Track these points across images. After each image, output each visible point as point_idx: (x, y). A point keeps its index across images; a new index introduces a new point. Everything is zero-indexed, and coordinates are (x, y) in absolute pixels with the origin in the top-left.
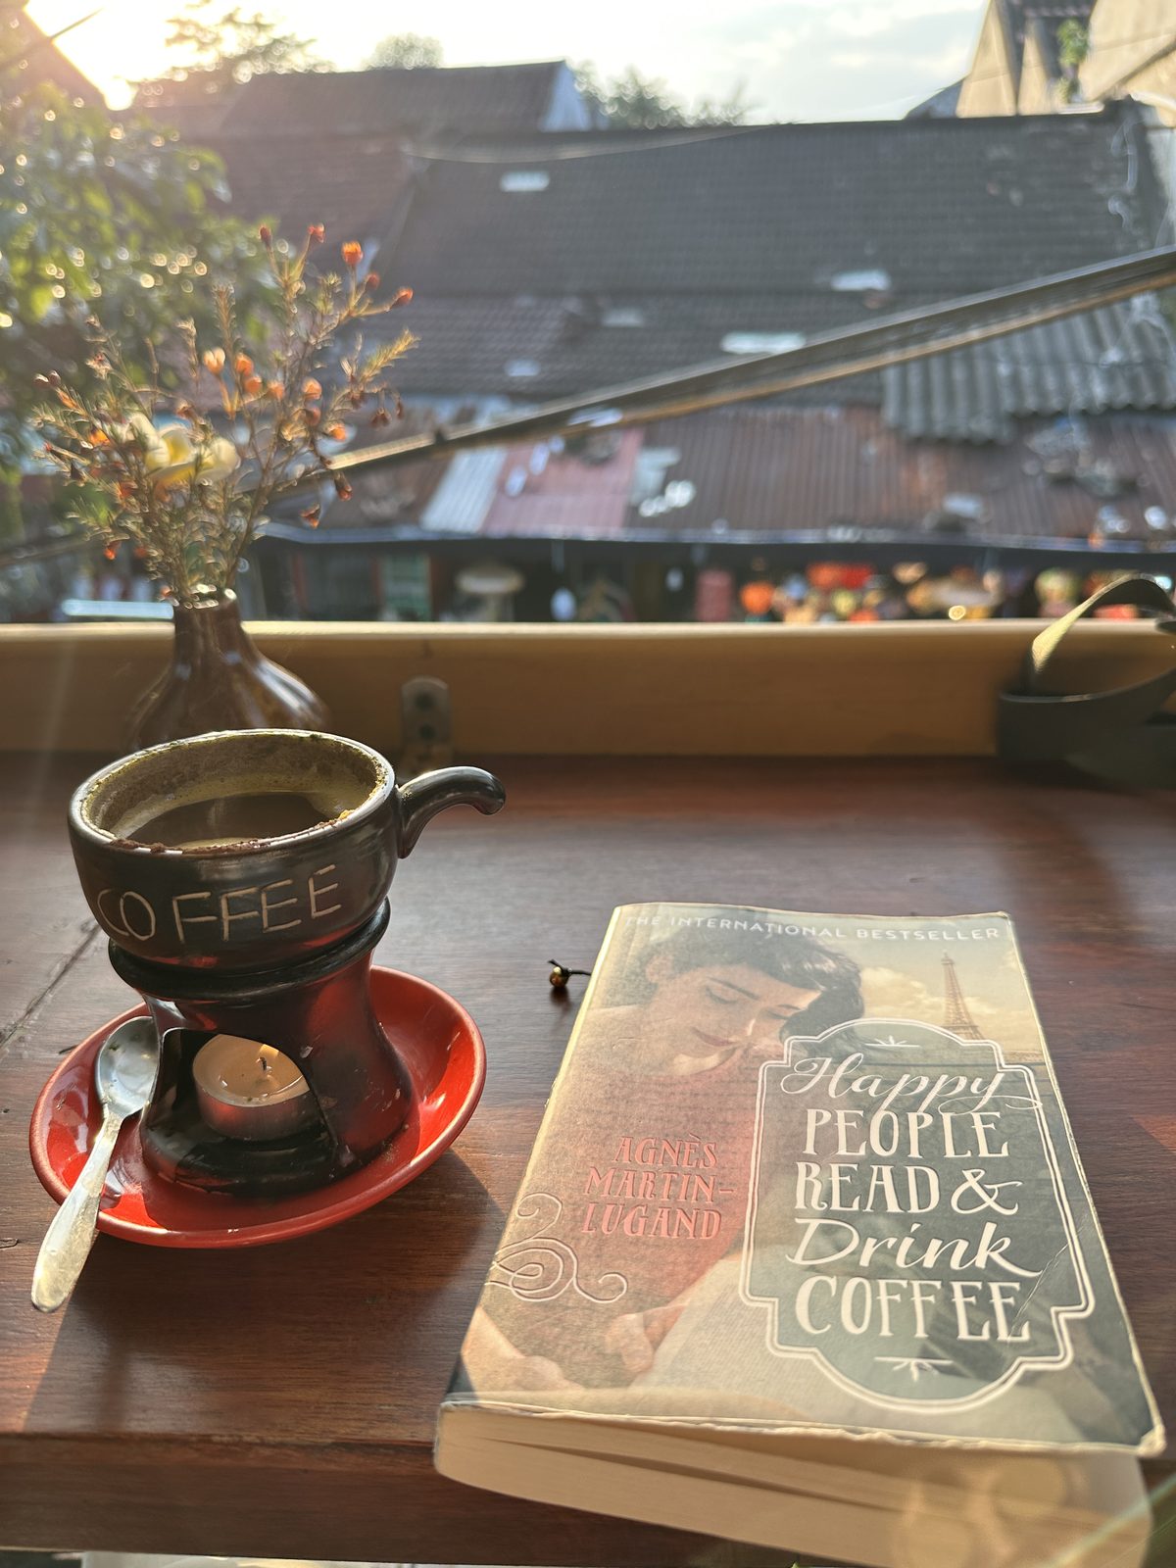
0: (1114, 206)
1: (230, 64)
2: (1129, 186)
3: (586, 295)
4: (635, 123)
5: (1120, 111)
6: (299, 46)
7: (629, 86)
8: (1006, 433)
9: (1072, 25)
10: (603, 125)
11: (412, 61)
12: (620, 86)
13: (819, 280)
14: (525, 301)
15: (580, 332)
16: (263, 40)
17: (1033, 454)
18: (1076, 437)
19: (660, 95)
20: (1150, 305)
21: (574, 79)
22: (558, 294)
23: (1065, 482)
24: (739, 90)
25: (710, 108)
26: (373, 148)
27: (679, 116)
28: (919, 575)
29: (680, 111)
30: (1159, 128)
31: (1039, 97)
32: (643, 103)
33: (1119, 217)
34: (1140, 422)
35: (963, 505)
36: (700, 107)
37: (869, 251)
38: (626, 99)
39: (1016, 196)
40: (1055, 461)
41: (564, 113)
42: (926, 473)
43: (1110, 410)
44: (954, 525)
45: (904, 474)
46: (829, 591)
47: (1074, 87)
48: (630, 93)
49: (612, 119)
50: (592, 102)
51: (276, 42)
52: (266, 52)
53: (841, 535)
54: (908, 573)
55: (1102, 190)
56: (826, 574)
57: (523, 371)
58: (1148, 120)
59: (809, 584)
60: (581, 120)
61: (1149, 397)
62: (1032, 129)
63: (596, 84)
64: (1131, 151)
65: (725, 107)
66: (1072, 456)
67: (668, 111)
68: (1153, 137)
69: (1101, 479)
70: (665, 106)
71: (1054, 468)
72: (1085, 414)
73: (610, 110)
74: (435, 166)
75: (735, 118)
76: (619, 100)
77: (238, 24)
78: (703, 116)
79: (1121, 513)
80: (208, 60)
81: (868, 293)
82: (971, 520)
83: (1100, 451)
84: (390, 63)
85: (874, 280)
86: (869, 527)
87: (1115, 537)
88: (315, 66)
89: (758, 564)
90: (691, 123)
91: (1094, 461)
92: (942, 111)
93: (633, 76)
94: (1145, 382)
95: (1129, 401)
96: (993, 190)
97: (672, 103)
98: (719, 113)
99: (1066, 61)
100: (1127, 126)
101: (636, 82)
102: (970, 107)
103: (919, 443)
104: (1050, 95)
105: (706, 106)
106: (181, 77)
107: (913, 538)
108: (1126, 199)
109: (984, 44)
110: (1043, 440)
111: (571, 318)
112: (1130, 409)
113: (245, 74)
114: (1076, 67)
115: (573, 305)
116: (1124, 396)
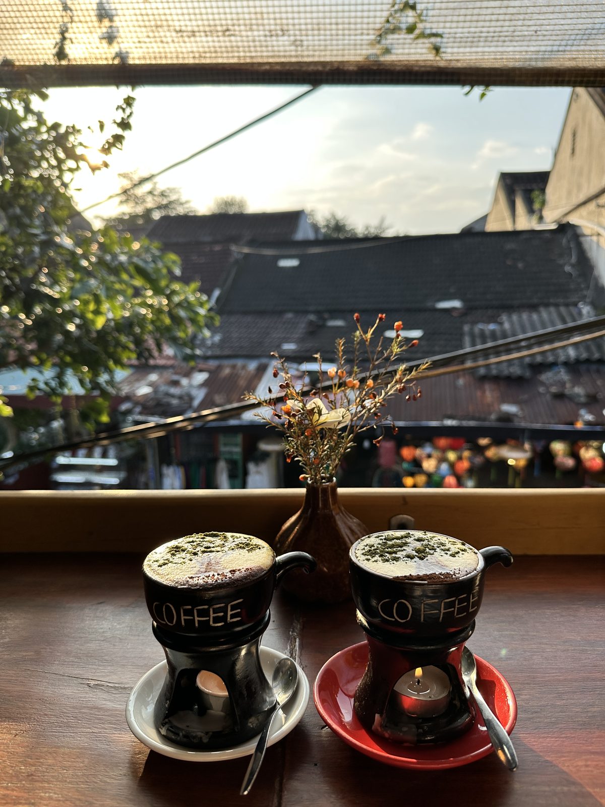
0: (568, 269)
1: (148, 212)
2: (574, 259)
3: (318, 313)
4: (335, 235)
5: (565, 228)
6: (182, 204)
7: (332, 220)
8: (528, 374)
9: (537, 193)
10: (321, 237)
11: (232, 211)
12: (328, 220)
13: (429, 304)
14: (290, 315)
15: (315, 330)
16: (165, 202)
17: (542, 384)
18: (563, 375)
19: (346, 223)
20: (591, 313)
21: (306, 217)
22: (306, 312)
23: (560, 396)
24: (383, 220)
25: (369, 229)
26: (217, 248)
27: (355, 232)
28: (489, 442)
29: (355, 231)
30: (584, 235)
31: (524, 222)
32: (339, 227)
33: (570, 274)
34: (594, 367)
35: (509, 408)
36: (364, 229)
37: (452, 290)
38: (330, 226)
39: (520, 265)
40: (554, 387)
41: (303, 233)
42: (489, 394)
43: (578, 362)
44: (507, 418)
45: (479, 393)
46: (444, 450)
47: (541, 218)
48: (333, 223)
49: (325, 235)
50: (315, 227)
51: (170, 203)
52: (166, 207)
53: (449, 423)
54: (484, 442)
55: (561, 262)
56: (443, 442)
57: (289, 347)
58: (579, 231)
59: (435, 447)
60: (311, 236)
61: (596, 356)
62: (524, 236)
63: (317, 219)
64: (572, 245)
65: (376, 228)
66: (563, 384)
67: (350, 230)
68: (582, 239)
69: (578, 395)
70: (348, 228)
71: (554, 389)
72: (566, 364)
73: (323, 231)
74: (247, 256)
75: (380, 233)
76: (327, 226)
77: (154, 195)
78: (366, 233)
79: (591, 412)
80: (139, 210)
81: (454, 309)
82: (515, 415)
83: (575, 382)
84: (223, 211)
85: (456, 304)
86: (464, 419)
87: (588, 423)
88: (188, 212)
89: (408, 436)
90: (360, 236)
91: (573, 387)
92: (478, 228)
93: (334, 216)
94: (594, 348)
95: (587, 357)
96: (509, 262)
97: (351, 228)
98: (373, 231)
99: (536, 206)
100: (569, 234)
101: (335, 218)
102: (492, 226)
103: (484, 379)
104: (530, 221)
105: (367, 228)
106: (127, 217)
107: (487, 424)
108: (573, 266)
109: (496, 200)
110: (546, 376)
111: (311, 323)
112: (588, 361)
113: (156, 216)
114: (541, 210)
115: (312, 317)
116: (584, 355)
